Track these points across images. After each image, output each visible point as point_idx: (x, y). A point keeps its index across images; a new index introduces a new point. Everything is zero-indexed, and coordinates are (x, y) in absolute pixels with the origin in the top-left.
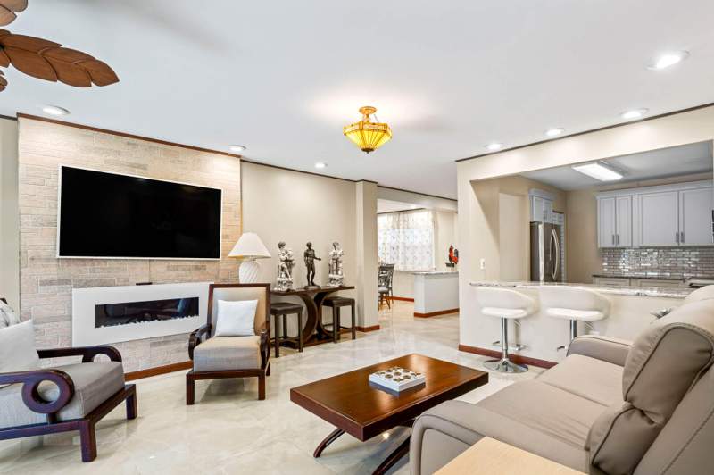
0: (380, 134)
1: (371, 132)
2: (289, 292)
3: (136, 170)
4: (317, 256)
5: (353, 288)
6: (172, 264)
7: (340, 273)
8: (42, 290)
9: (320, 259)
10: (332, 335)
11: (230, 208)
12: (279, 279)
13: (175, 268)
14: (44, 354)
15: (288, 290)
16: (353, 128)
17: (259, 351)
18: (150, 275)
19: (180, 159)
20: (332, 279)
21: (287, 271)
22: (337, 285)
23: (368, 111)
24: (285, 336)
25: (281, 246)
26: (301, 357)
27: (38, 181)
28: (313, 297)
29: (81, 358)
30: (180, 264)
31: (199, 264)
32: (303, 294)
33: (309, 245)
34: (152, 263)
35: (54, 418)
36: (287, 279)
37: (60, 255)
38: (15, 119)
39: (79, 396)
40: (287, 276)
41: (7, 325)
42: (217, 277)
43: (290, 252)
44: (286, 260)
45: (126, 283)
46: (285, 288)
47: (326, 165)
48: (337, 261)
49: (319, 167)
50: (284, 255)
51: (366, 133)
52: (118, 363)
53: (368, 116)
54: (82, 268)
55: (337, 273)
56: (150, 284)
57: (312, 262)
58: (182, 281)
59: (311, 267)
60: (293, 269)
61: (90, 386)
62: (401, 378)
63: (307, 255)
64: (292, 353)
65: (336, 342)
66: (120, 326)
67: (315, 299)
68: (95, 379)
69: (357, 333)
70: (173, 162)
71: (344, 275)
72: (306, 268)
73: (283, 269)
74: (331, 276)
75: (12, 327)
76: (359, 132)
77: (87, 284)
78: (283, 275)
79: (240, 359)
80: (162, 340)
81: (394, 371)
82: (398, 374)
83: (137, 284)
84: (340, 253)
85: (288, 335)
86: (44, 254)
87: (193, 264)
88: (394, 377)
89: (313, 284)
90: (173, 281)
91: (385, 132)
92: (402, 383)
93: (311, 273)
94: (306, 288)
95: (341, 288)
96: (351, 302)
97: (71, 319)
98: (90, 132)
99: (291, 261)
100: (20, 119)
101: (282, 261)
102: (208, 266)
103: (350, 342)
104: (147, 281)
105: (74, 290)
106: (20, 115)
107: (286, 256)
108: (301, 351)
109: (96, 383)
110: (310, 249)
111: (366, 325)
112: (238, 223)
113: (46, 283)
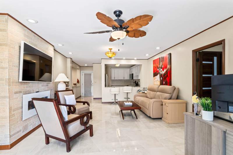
8: (15, 96)
13: (43, 86)
34: (39, 84)
54: (24, 86)
58: (44, 90)
77: (26, 93)
83: (36, 92)
87: (46, 84)
97: (22, 108)
102: (49, 85)
113: (16, 93)
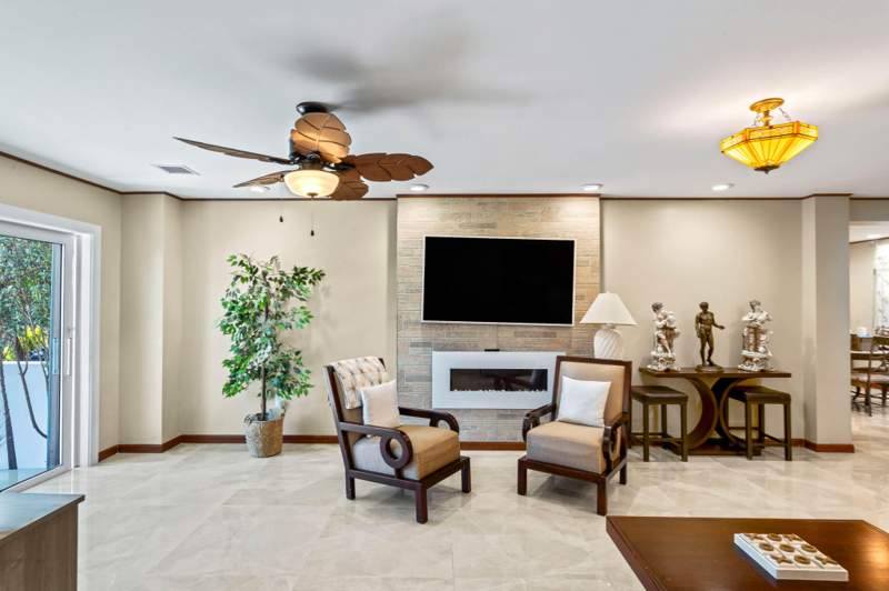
0: (784, 141)
1: (766, 143)
2: (668, 373)
3: (486, 230)
4: (717, 321)
5: (788, 375)
6: (520, 330)
7: (761, 349)
8: (412, 351)
9: (722, 328)
10: (743, 445)
11: (587, 262)
12: (654, 353)
13: (522, 335)
14: (403, 411)
15: (668, 370)
16: (735, 141)
17: (600, 451)
18: (498, 342)
19: (530, 211)
20: (747, 358)
21: (666, 342)
22: (755, 368)
23: (766, 106)
24: (664, 434)
25: (656, 308)
26: (684, 470)
27: (409, 252)
28: (711, 386)
29: (428, 421)
30: (528, 329)
31: (548, 331)
32: (694, 377)
33: (704, 307)
34: (500, 328)
35: (399, 473)
36: (664, 355)
37: (425, 319)
38: (394, 199)
39: (416, 458)
40: (665, 350)
41: (380, 383)
42: (569, 346)
43: (670, 317)
44: (665, 328)
45: (475, 348)
46: (662, 367)
47: (732, 185)
48: (756, 331)
49: (720, 189)
50: (660, 320)
51: (756, 145)
52: (455, 433)
53: (767, 114)
54: (439, 332)
55: (756, 350)
56: (498, 350)
57: (710, 330)
58: (529, 349)
59: (706, 337)
60: (676, 341)
61: (426, 451)
62: (790, 556)
63: (699, 320)
64: (673, 459)
65: (751, 459)
66: (470, 392)
67: (714, 389)
68: (431, 445)
69: (795, 451)
70: (521, 215)
71: (770, 354)
72: (699, 340)
73: (659, 339)
74: (745, 353)
75: (383, 385)
76: (743, 146)
77: (443, 348)
78: (660, 349)
79: (578, 457)
80: (509, 413)
81: (785, 541)
82: (789, 549)
83: (486, 350)
84: (762, 317)
85: (669, 432)
86: (413, 318)
87: (542, 330)
88: (775, 553)
89: (711, 364)
90: (520, 349)
91: (795, 135)
92: (785, 567)
93: (707, 348)
94: (698, 368)
95: (764, 373)
96: (784, 399)
97: (431, 380)
98: (447, 200)
99: (672, 329)
100: (399, 199)
101: (658, 329)
102: (559, 333)
103: (781, 465)
104: (495, 347)
105: (434, 353)
106: (399, 196)
107: (663, 322)
108: (685, 460)
109: (433, 448)
110: (705, 312)
111: (821, 440)
112: (597, 280)
113: (414, 345)
